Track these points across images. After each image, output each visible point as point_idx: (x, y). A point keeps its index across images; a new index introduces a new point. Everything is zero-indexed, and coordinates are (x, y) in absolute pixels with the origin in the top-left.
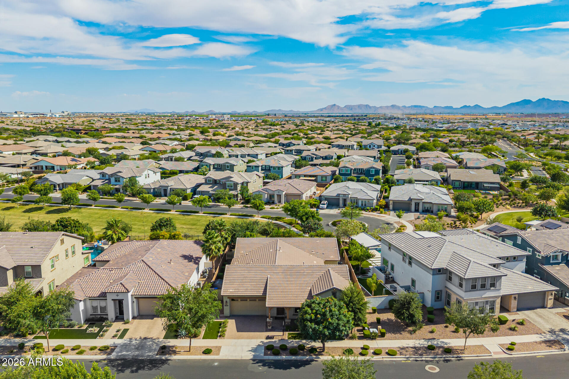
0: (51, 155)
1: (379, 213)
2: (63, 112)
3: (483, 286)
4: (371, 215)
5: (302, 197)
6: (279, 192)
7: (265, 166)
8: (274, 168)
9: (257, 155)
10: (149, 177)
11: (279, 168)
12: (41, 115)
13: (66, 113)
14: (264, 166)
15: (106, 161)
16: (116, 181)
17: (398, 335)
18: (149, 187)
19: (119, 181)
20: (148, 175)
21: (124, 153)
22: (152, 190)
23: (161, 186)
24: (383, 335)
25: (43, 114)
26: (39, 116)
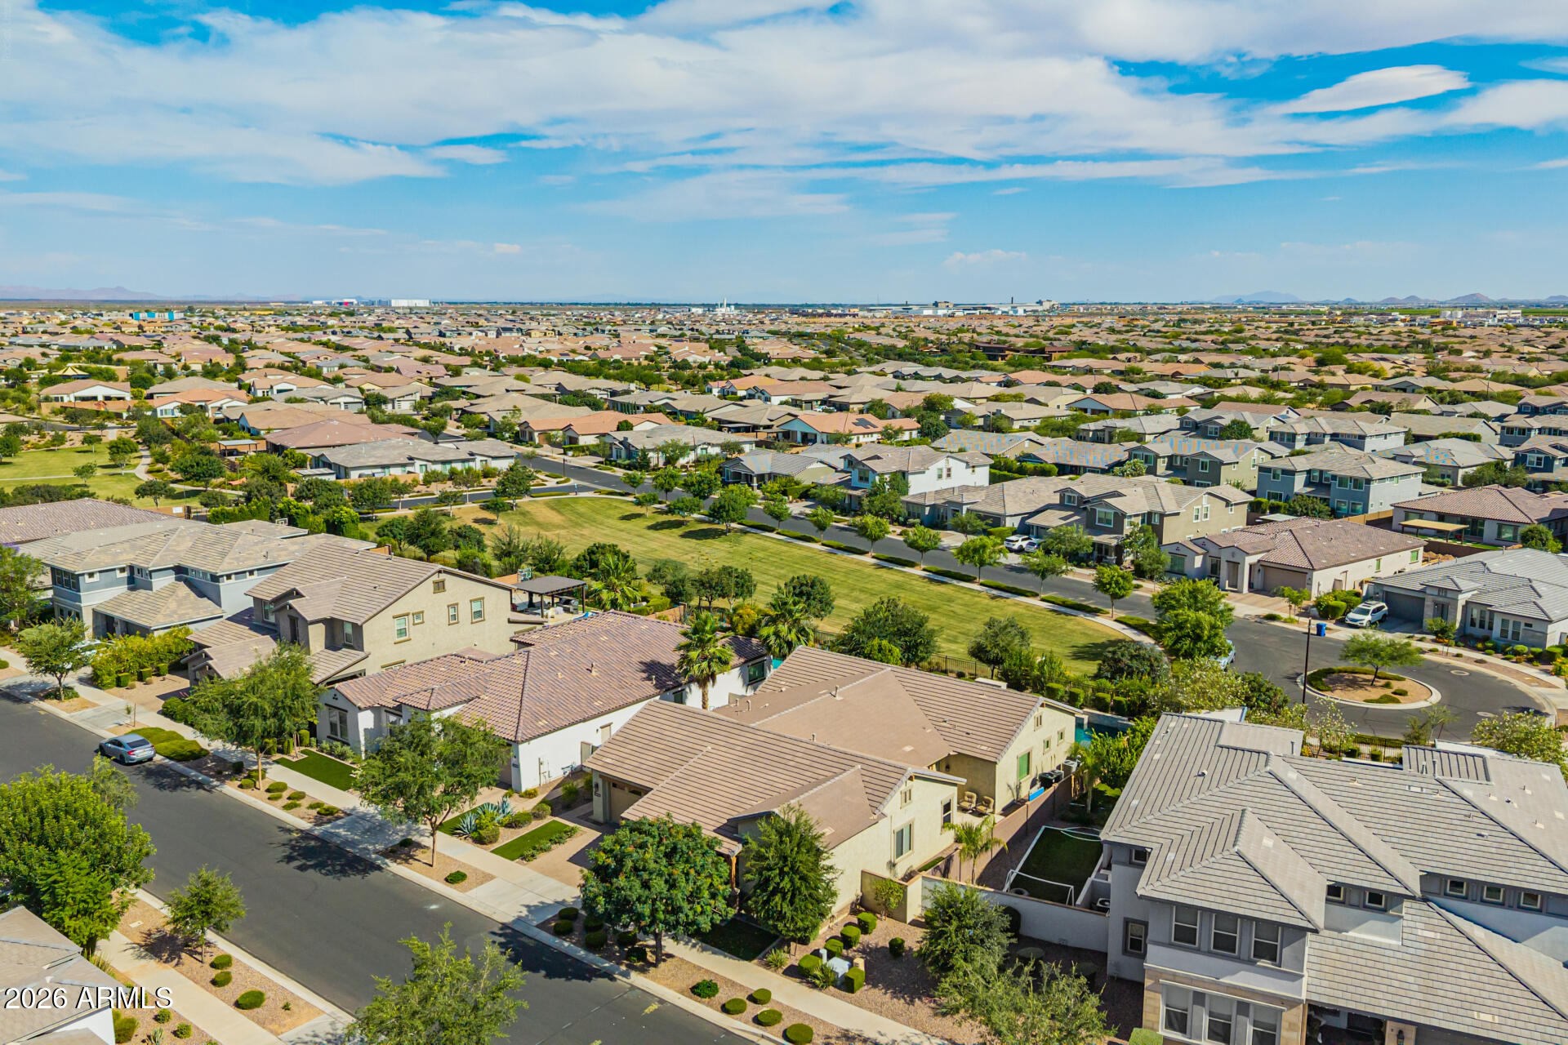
0: (856, 408)
1: (1547, 672)
2: (1040, 303)
3: (1225, 945)
4: (1508, 671)
5: (1311, 579)
6: (1233, 555)
7: (1321, 472)
8: (1342, 481)
9: (1362, 437)
10: (949, 475)
11: (1357, 482)
12: (983, 311)
13: (1047, 306)
14: (1317, 474)
15: (932, 429)
16: (861, 479)
17: (900, 1004)
18: (920, 501)
19: (867, 480)
20: (949, 470)
21: (1003, 412)
22: (927, 509)
23: (949, 502)
24: (847, 985)
25: (990, 309)
26: (977, 312)
